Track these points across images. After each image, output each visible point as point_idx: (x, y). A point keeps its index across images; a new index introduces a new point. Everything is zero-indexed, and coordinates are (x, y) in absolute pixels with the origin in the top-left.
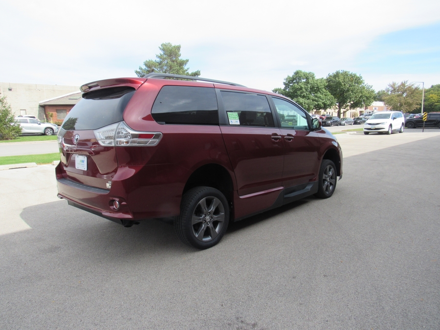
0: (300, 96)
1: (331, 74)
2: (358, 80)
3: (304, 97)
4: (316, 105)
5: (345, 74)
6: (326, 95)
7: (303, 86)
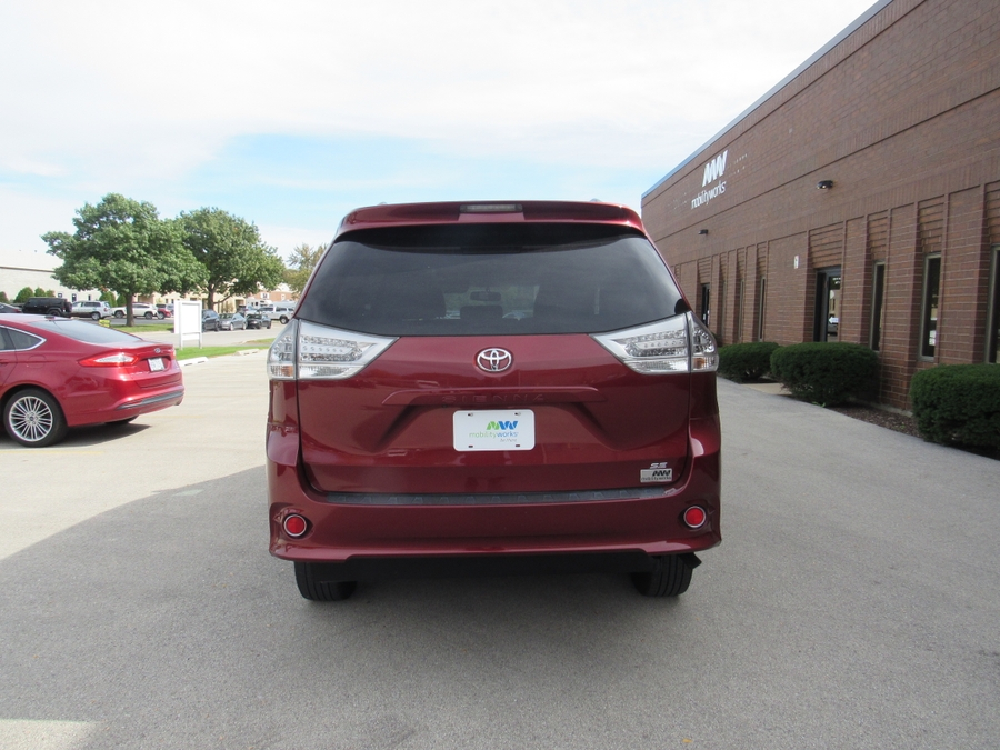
0: (125, 257)
1: (187, 213)
2: (250, 234)
3: (133, 260)
4: (167, 282)
5: (220, 215)
6: (185, 260)
7: (131, 235)
